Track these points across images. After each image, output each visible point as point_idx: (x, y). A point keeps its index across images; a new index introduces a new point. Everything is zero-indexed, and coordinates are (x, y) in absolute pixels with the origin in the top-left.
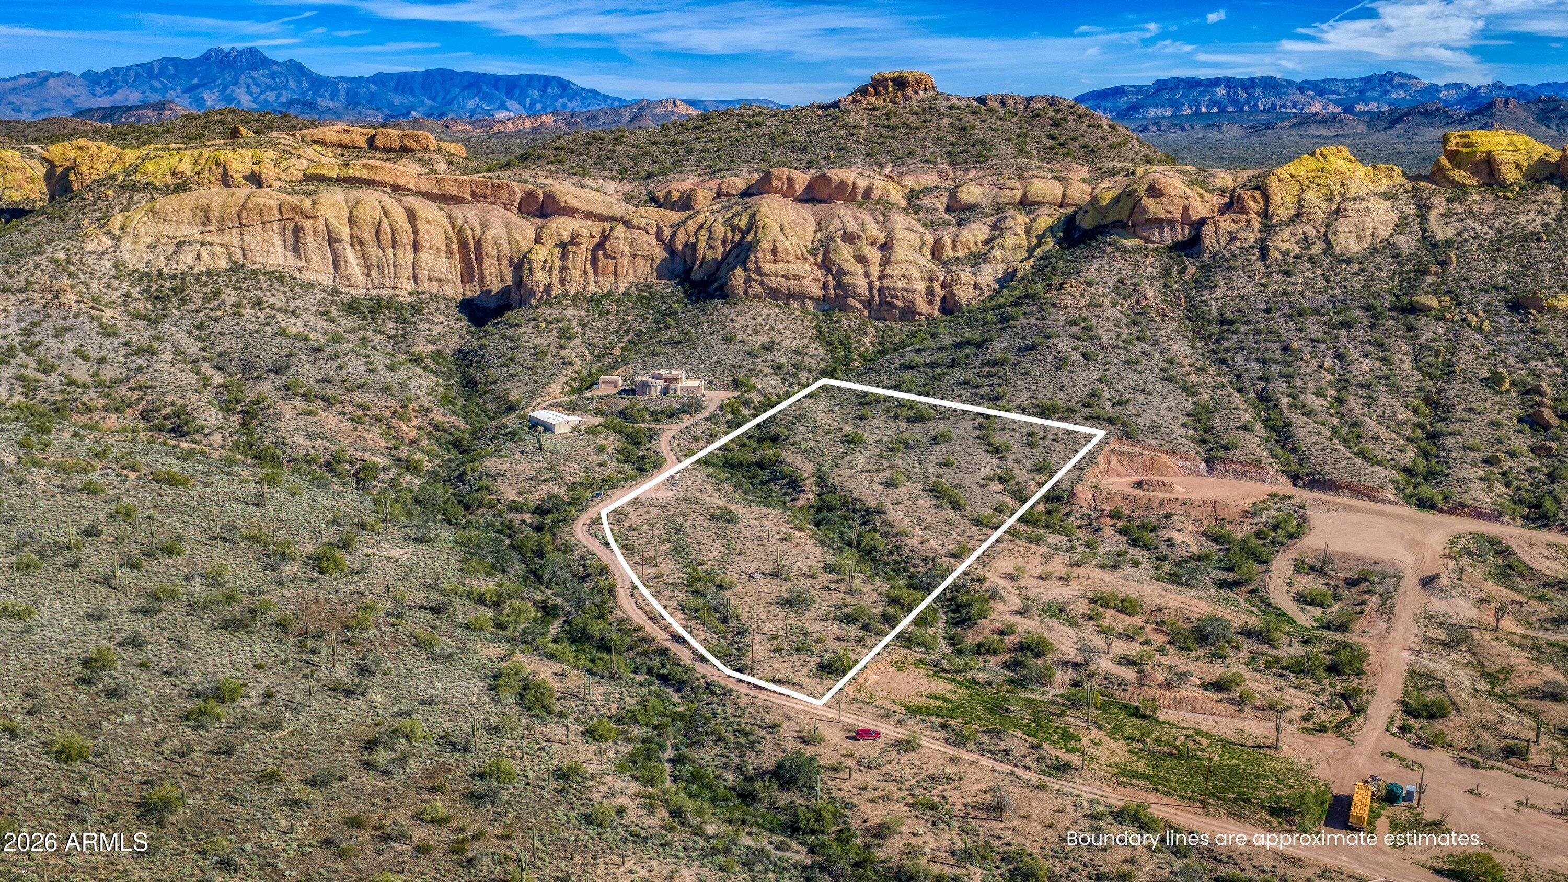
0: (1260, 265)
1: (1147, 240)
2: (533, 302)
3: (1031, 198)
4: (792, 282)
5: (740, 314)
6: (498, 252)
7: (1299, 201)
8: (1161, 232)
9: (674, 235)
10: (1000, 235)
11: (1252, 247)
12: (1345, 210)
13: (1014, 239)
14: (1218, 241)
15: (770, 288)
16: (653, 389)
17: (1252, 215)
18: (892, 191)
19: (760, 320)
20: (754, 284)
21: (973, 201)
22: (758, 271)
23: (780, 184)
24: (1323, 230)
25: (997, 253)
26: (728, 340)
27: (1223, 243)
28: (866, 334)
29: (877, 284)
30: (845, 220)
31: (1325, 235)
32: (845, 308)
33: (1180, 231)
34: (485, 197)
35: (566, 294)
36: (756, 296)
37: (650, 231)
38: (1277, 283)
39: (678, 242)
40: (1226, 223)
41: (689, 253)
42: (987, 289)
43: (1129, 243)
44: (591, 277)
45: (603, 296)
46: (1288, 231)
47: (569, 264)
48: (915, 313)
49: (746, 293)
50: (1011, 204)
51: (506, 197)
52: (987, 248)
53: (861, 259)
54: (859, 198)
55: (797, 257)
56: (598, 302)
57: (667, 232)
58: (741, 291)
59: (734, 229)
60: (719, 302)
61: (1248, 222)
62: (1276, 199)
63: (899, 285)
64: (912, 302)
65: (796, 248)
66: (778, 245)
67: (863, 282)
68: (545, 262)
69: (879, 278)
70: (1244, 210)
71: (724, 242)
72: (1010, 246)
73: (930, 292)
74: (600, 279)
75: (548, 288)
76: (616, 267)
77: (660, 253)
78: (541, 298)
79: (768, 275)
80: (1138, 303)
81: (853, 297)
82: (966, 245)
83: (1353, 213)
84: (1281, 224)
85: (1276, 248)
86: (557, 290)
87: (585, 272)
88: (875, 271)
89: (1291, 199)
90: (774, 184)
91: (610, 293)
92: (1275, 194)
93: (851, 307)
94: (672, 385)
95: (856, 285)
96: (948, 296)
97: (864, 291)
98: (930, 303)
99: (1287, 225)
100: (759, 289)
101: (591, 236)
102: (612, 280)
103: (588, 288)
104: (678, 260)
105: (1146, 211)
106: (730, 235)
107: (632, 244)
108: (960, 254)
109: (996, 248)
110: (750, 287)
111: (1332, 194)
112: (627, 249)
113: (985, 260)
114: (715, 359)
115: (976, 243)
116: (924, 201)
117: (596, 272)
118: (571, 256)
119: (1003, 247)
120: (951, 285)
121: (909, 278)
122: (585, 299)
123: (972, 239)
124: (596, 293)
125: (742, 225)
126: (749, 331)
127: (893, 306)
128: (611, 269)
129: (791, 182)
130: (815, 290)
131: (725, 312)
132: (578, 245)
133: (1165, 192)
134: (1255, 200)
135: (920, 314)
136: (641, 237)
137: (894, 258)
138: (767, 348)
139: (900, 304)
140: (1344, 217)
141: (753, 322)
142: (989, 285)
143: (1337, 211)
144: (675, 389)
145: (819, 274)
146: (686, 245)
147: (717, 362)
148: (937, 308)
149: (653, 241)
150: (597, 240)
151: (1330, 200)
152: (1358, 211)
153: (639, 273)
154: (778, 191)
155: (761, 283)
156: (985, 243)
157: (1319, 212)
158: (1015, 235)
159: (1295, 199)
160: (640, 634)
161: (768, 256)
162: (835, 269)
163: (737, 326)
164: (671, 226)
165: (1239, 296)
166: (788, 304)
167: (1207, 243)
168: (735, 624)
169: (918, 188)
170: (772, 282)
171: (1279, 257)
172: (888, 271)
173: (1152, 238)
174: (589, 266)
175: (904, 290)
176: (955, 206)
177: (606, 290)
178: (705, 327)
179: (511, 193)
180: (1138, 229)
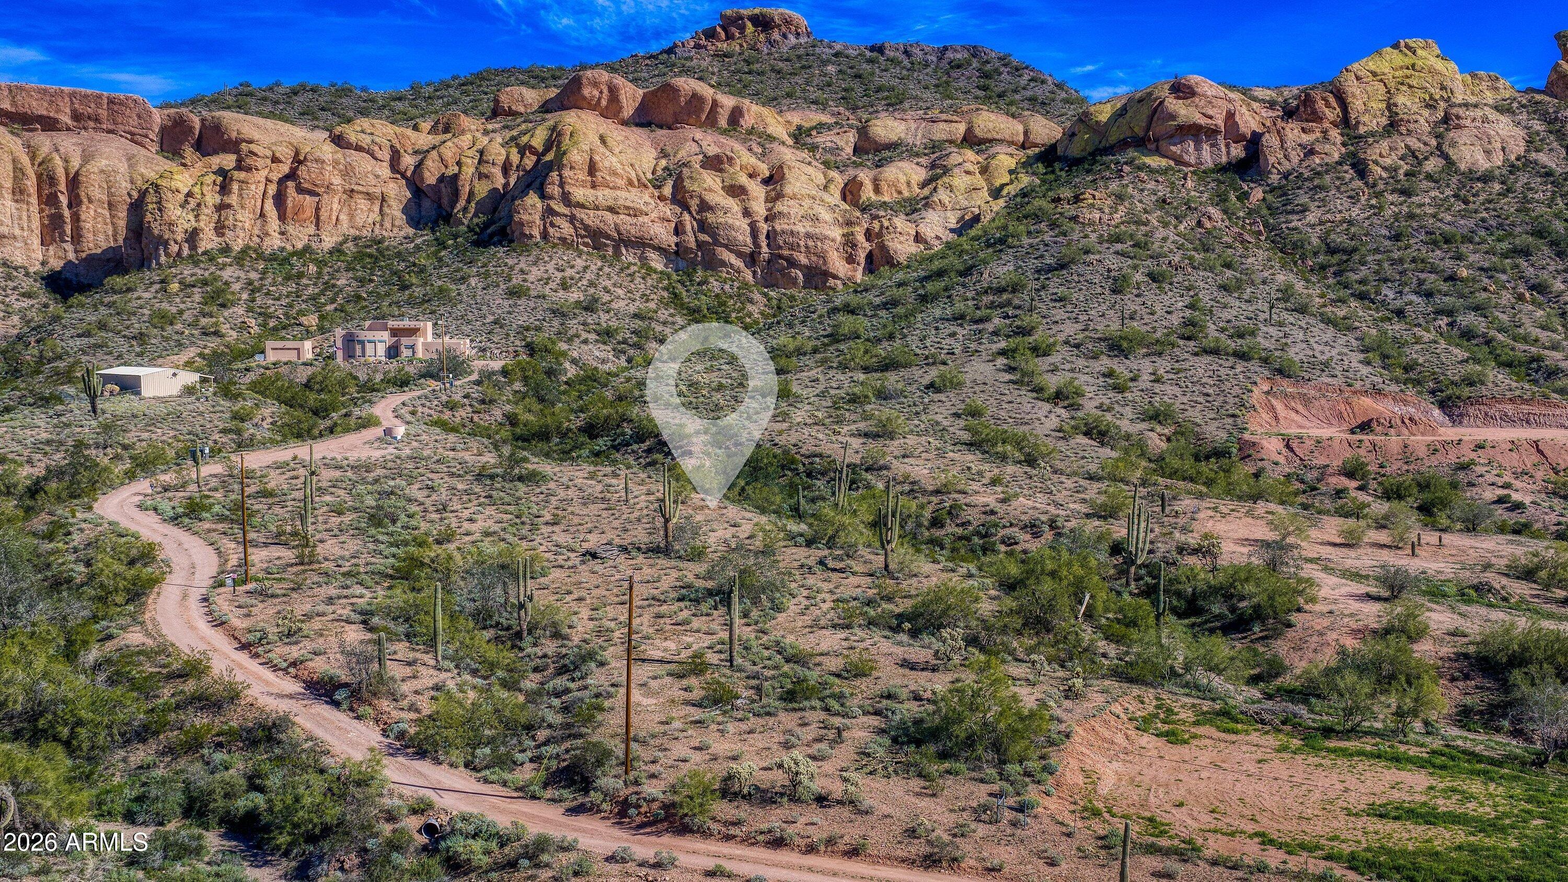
0: (1358, 183)
1: (1179, 161)
2: (163, 259)
3: (979, 132)
4: (622, 219)
5: (535, 263)
6: (110, 194)
7: (1389, 107)
8: (1198, 148)
9: (419, 166)
10: (944, 173)
11: (1340, 163)
12: (1458, 117)
13: (967, 178)
14: (1286, 157)
15: (586, 227)
16: (369, 348)
17: (1326, 125)
18: (770, 120)
19: (569, 272)
20: (558, 221)
21: (894, 138)
22: (566, 199)
23: (596, 93)
24: (1434, 142)
25: (943, 195)
26: (515, 293)
27: (1295, 160)
28: (751, 301)
29: (764, 227)
30: (704, 144)
31: (1439, 147)
32: (712, 264)
33: (1223, 149)
34: (97, 120)
35: (226, 250)
36: (563, 240)
37: (379, 154)
38: (1393, 205)
39: (427, 174)
40: (1293, 132)
41: (445, 191)
42: (937, 242)
43: (1154, 161)
44: (274, 223)
45: (295, 253)
46: (1385, 144)
47: (233, 199)
48: (826, 275)
49: (545, 235)
50: (951, 142)
51: (134, 121)
52: (926, 191)
53: (736, 191)
54: (723, 122)
55: (630, 183)
56: (285, 261)
57: (408, 161)
58: (536, 232)
59: (523, 150)
60: (501, 251)
61: (1325, 132)
62: (1357, 104)
63: (800, 228)
64: (823, 256)
65: (629, 169)
66: (597, 158)
67: (743, 224)
68: (189, 194)
69: (766, 219)
70: (1317, 117)
71: (506, 168)
72: (963, 187)
73: (850, 242)
74: (290, 229)
75: (193, 236)
76: (318, 209)
77: (398, 193)
78: (179, 254)
79: (582, 206)
80: (1199, 224)
81: (726, 246)
82: (893, 185)
83: (1468, 123)
84: (1372, 134)
85: (1376, 162)
86: (209, 241)
87: (262, 215)
88: (759, 208)
89: (1378, 106)
90: (587, 91)
91: (307, 249)
92: (1354, 96)
93: (723, 264)
94: (405, 341)
95: (731, 227)
96: (876, 253)
97: (743, 236)
98: (850, 260)
99: (1382, 136)
100: (567, 229)
101: (275, 160)
102: (312, 230)
103: (267, 242)
104: (426, 203)
105: (1173, 117)
106: (515, 158)
107: (347, 172)
108: (886, 199)
109: (941, 190)
110: (552, 225)
111: (1431, 98)
112: (337, 181)
113: (927, 205)
114: (490, 318)
115: (908, 184)
116: (818, 140)
117: (282, 217)
118: (235, 187)
119: (951, 188)
120: (880, 235)
121: (815, 219)
122: (261, 256)
123: (903, 179)
124: (282, 249)
125: (538, 141)
126: (553, 285)
127: (792, 263)
128: (309, 212)
129: (613, 91)
130: (663, 234)
131: (510, 262)
132: (249, 169)
133: (1198, 90)
134: (1328, 105)
135: (835, 277)
136: (362, 162)
137: (788, 190)
138: (590, 307)
139: (803, 259)
140: (1458, 127)
141: (559, 275)
142: (938, 238)
143: (1446, 119)
144: (412, 347)
145: (667, 210)
146: (442, 178)
147: (495, 322)
148: (860, 269)
149: (385, 171)
150: (285, 169)
151: (1431, 105)
152: (1474, 120)
153: (359, 221)
154: (593, 106)
155: (572, 219)
156: (923, 185)
157: (1422, 120)
158: (968, 173)
159: (1383, 105)
160: (190, 686)
161: (582, 176)
162: (694, 204)
163: (531, 278)
164: (416, 152)
165: (1344, 221)
166: (617, 254)
167: (1272, 160)
168: (550, 647)
169: (807, 125)
170: (590, 218)
171: (1384, 175)
172: (780, 207)
173: (1186, 157)
174: (269, 206)
175: (808, 236)
176: (867, 145)
177: (299, 246)
178: (473, 282)
179: (144, 116)
180: (1163, 144)
